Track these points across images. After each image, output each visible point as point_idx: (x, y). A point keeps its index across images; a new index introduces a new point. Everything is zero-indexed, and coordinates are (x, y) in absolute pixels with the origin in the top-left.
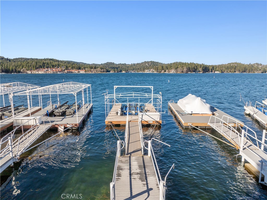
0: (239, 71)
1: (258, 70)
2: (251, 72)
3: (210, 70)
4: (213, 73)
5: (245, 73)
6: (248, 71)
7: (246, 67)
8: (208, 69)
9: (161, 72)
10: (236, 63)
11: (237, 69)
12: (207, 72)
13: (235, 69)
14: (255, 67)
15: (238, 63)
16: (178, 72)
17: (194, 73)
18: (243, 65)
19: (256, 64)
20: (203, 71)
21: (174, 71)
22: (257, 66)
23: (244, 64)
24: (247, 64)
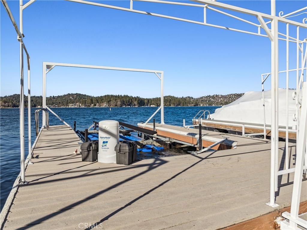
0: (174, 104)
1: (191, 103)
2: (185, 106)
3: (146, 104)
4: (149, 106)
5: (180, 106)
6: (182, 104)
7: (180, 100)
8: (144, 103)
9: (90, 106)
10: (170, 96)
11: (172, 102)
12: (143, 106)
13: (170, 102)
14: (187, 101)
15: (172, 96)
16: (110, 106)
17: (129, 106)
18: (177, 98)
19: (188, 97)
20: (138, 105)
21: (106, 104)
22: (189, 99)
23: (177, 97)
24: (180, 98)
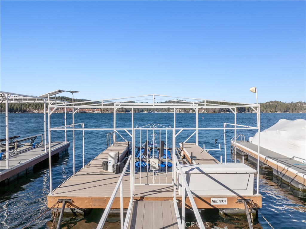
0: (281, 110)
1: (303, 109)
2: (295, 112)
3: (247, 110)
4: (250, 112)
5: (288, 113)
6: (290, 110)
7: (288, 106)
8: (244, 109)
9: (189, 112)
10: (276, 102)
11: (278, 108)
12: (243, 112)
13: (276, 108)
14: (299, 107)
15: (278, 102)
16: (209, 112)
17: (228, 113)
18: (285, 104)
19: (299, 102)
20: (238, 111)
21: (205, 110)
22: (301, 105)
23: (284, 102)
24: (288, 103)
